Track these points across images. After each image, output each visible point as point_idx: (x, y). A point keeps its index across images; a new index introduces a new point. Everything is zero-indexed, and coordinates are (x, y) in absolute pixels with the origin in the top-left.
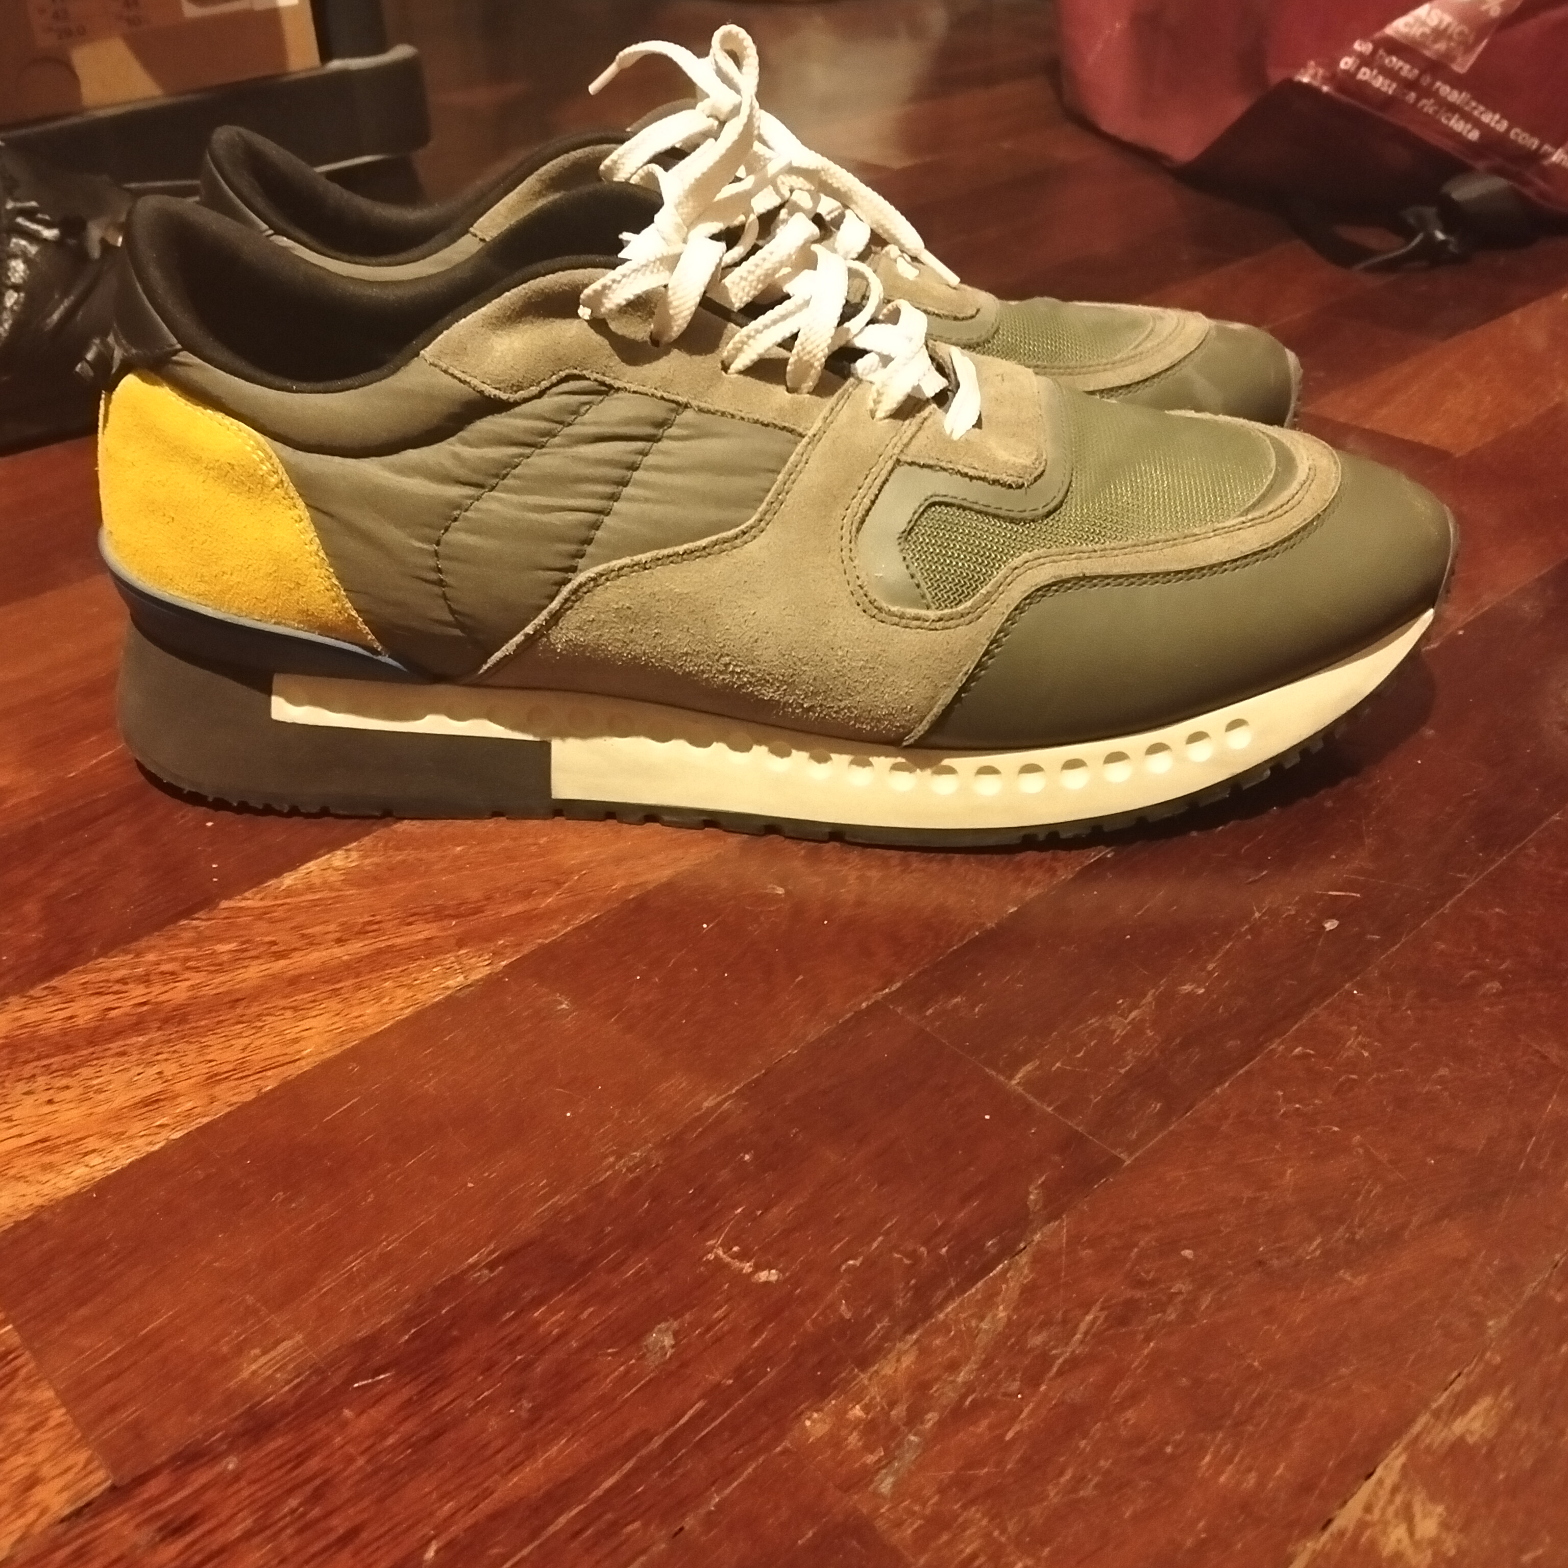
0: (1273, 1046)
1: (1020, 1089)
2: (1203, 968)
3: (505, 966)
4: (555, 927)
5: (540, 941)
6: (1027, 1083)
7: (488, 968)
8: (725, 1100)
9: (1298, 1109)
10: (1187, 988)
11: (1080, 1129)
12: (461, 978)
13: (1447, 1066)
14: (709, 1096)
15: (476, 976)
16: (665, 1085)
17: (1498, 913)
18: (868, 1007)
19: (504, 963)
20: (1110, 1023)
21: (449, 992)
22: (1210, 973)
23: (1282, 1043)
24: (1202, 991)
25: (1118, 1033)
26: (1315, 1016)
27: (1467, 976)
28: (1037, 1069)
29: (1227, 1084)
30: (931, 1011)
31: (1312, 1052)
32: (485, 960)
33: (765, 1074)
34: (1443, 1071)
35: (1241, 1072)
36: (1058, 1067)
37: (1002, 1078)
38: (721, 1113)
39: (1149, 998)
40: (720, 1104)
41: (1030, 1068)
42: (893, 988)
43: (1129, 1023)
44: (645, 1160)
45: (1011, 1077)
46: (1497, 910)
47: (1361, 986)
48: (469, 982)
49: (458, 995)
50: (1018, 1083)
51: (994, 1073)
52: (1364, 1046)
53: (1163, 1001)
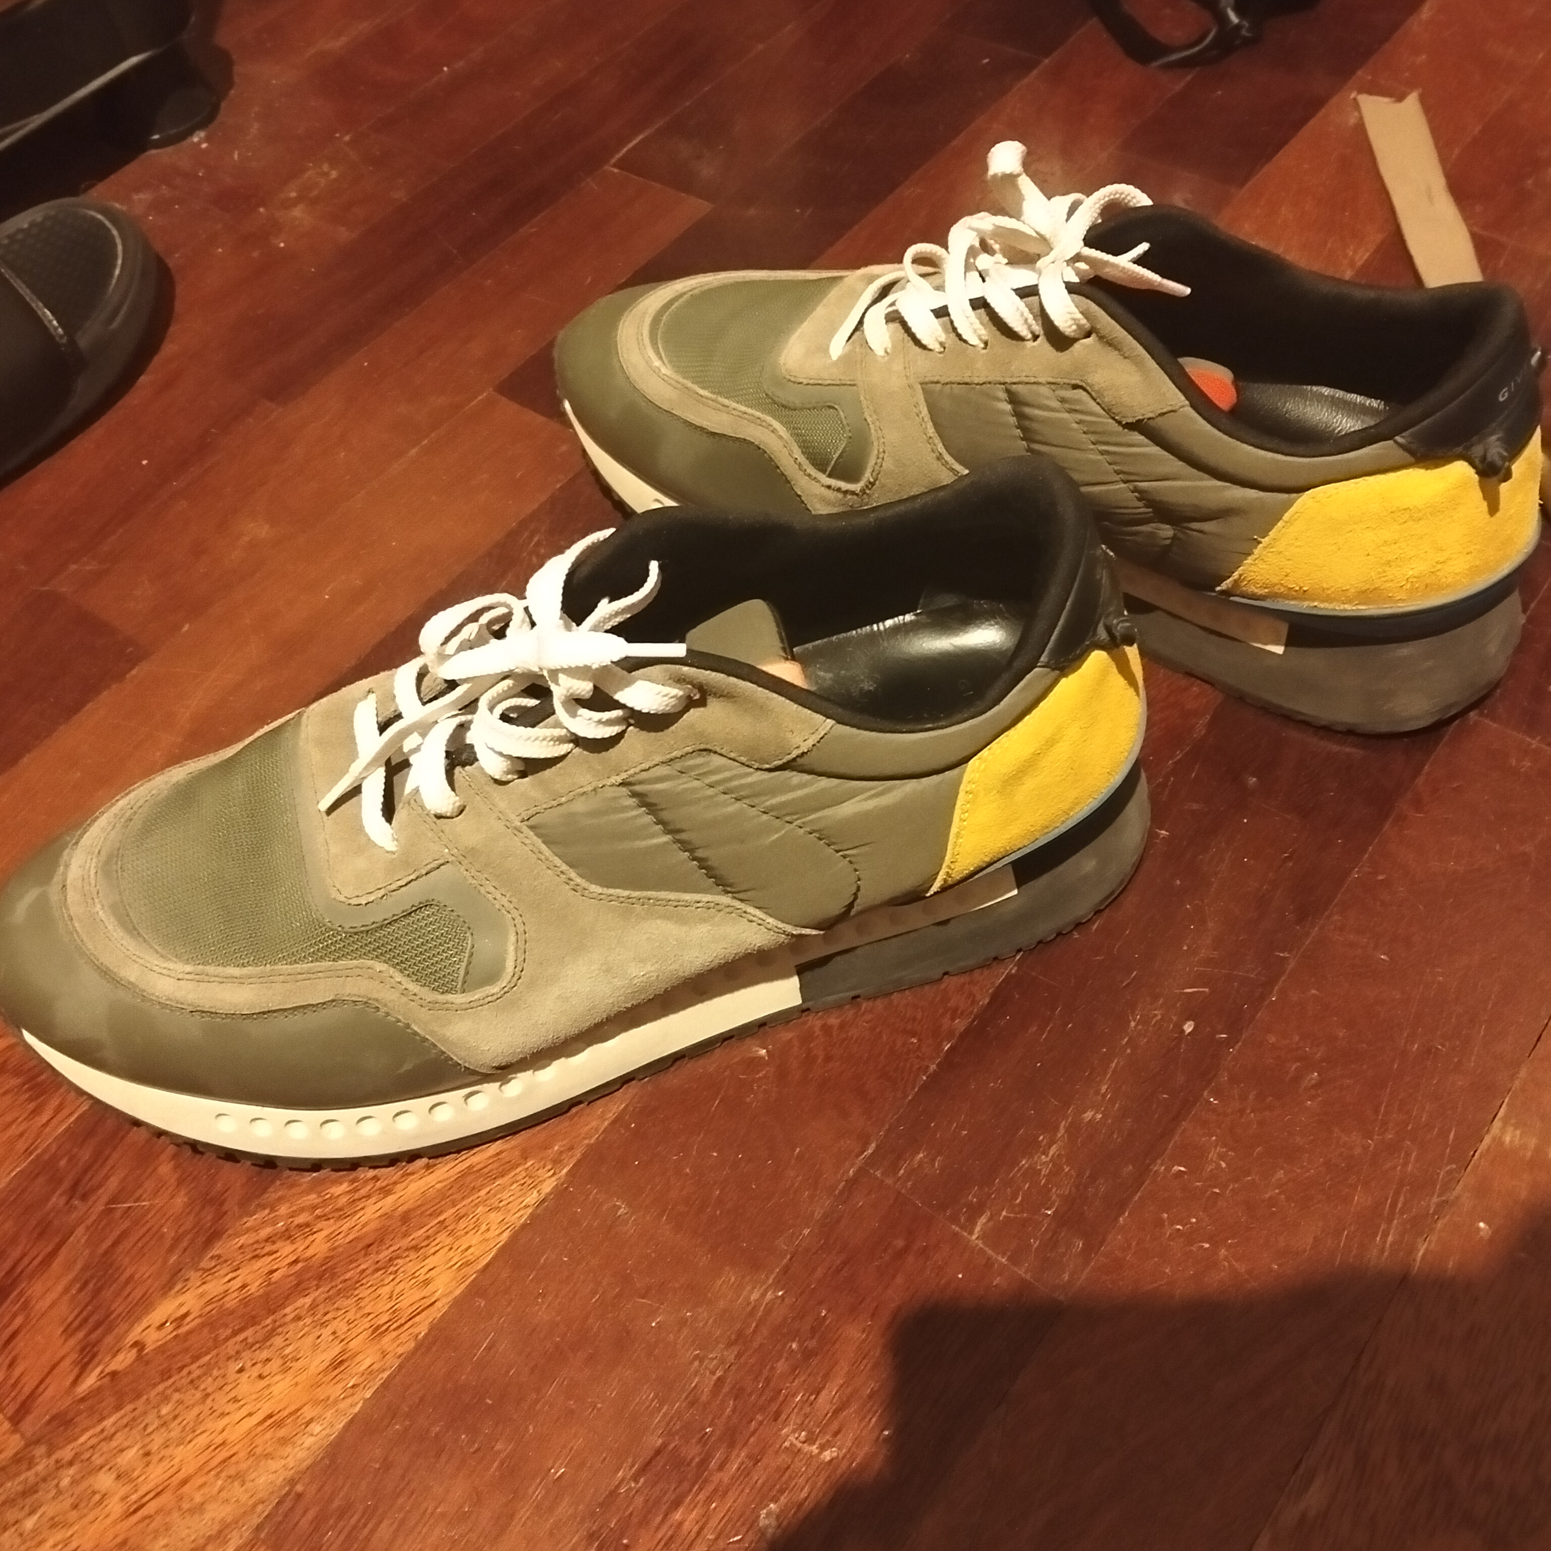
0: (1155, 1169)
1: (980, 1244)
2: (1097, 1092)
3: (567, 1174)
4: (594, 1124)
5: (586, 1142)
6: (983, 1237)
7: (553, 1179)
8: (766, 1291)
9: (1179, 1229)
10: (1088, 1115)
11: (1028, 1277)
12: (535, 1194)
13: (1282, 1168)
14: (753, 1288)
15: (547, 1187)
16: (719, 1282)
17: (1314, 995)
18: (855, 1174)
19: (565, 1171)
20: (1036, 1163)
21: (530, 1210)
22: (1104, 1096)
23: (1162, 1164)
24: (1099, 1116)
25: (1043, 1173)
26: (1185, 1130)
27: (1293, 1068)
28: (989, 1221)
29: (1127, 1214)
30: (902, 1171)
31: (1185, 1170)
32: (549, 1171)
33: (791, 1259)
34: (1280, 1174)
35: (1137, 1198)
36: (1005, 1217)
37: (965, 1234)
38: (767, 1304)
39: (1062, 1131)
40: (763, 1295)
41: (984, 1221)
42: (870, 1151)
43: (1051, 1160)
44: (722, 1361)
45: (971, 1233)
46: (1313, 991)
47: (1217, 1094)
48: (542, 1196)
49: (539, 1211)
50: (977, 1238)
51: (957, 1229)
52: (1222, 1157)
53: (1072, 1133)
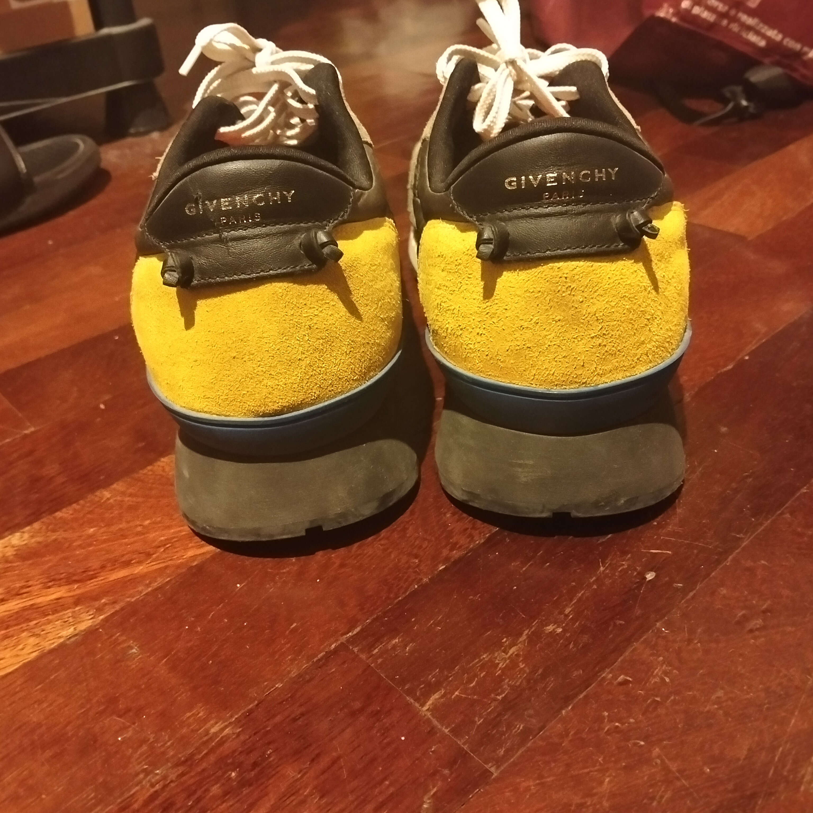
0: (604, 675)
1: (429, 714)
2: (561, 613)
3: (102, 620)
4: (140, 589)
5: (128, 599)
6: (434, 709)
7: (91, 621)
8: (226, 727)
9: (617, 726)
10: (550, 628)
11: (465, 747)
12: (72, 629)
13: (722, 688)
14: (216, 723)
15: (83, 626)
16: (188, 714)
17: (763, 564)
18: (336, 647)
19: (102, 617)
20: (496, 658)
21: (62, 640)
22: (567, 616)
23: (610, 672)
24: (560, 630)
25: (500, 665)
26: (635, 650)
27: (740, 614)
28: (442, 697)
29: (570, 708)
30: (376, 650)
31: (630, 679)
32: (90, 615)
33: (257, 705)
34: (720, 693)
35: (581, 696)
36: (457, 695)
37: (417, 705)
38: (222, 738)
39: (524, 637)
40: (223, 729)
41: (437, 697)
42: (355, 632)
43: (509, 657)
44: (164, 778)
45: (423, 705)
46: (763, 562)
47: (668, 625)
48: (77, 632)
49: (68, 642)
50: (428, 710)
51: (412, 701)
52: (666, 673)
53: (533, 639)
